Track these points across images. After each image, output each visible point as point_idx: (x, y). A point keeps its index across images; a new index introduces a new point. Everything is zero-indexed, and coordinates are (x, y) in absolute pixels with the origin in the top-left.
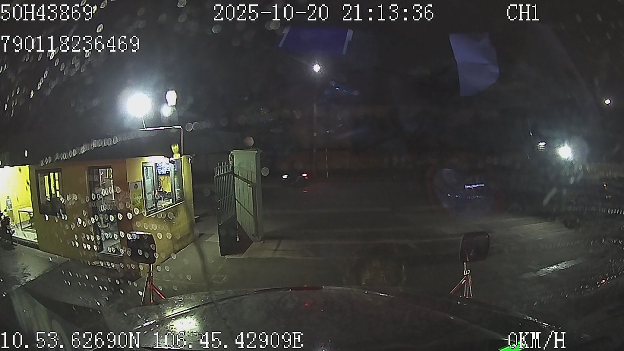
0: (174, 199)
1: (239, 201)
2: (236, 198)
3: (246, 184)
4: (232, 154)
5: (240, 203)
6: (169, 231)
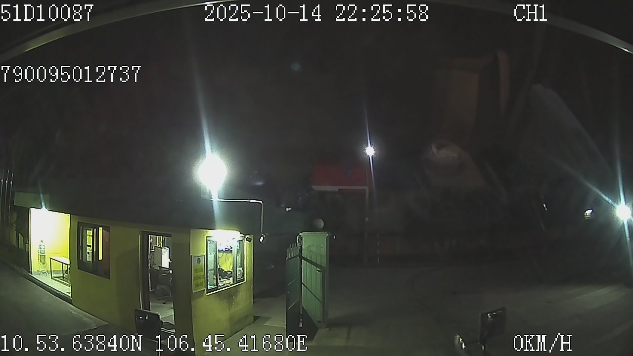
0: (235, 278)
1: (305, 285)
2: (303, 282)
3: (315, 267)
4: (300, 236)
5: (306, 287)
6: (228, 311)
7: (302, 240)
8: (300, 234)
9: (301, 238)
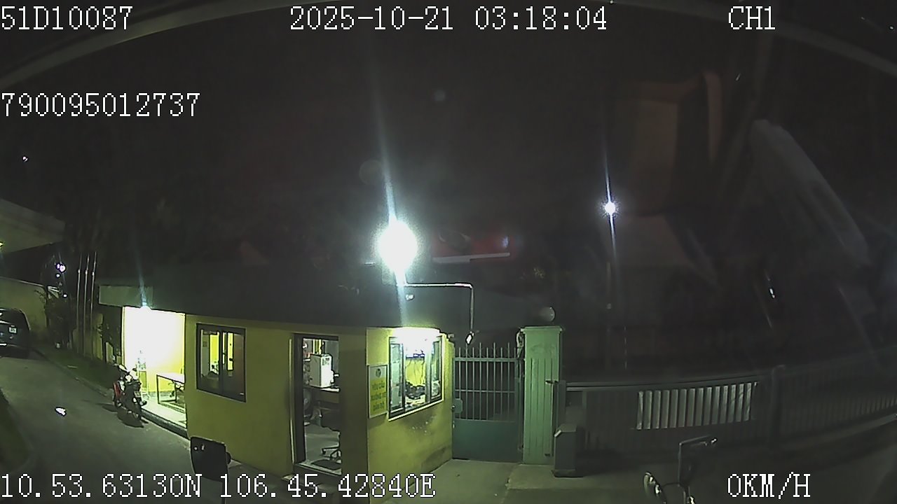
0: (429, 396)
2: (525, 398)
4: (522, 333)
6: (418, 443)
7: (524, 338)
8: (522, 330)
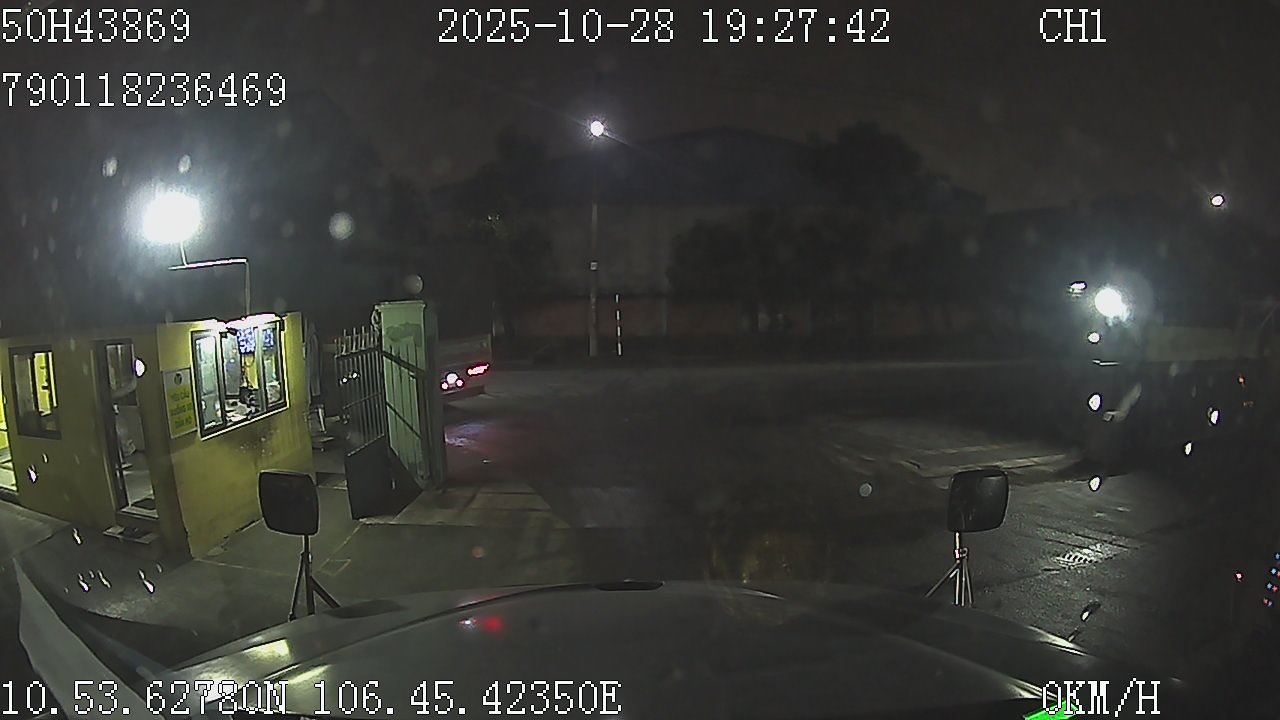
0: (264, 402)
1: (393, 406)
2: (388, 401)
3: (407, 371)
4: (377, 311)
5: (394, 411)
6: (253, 467)
7: (380, 318)
8: (376, 308)
9: (379, 314)
